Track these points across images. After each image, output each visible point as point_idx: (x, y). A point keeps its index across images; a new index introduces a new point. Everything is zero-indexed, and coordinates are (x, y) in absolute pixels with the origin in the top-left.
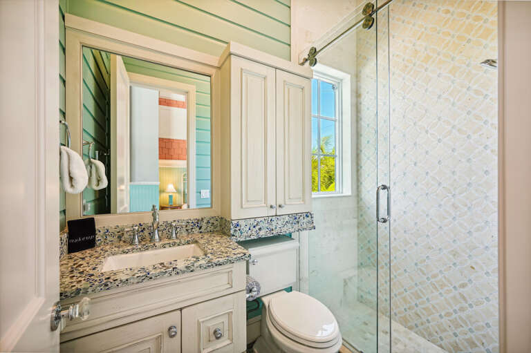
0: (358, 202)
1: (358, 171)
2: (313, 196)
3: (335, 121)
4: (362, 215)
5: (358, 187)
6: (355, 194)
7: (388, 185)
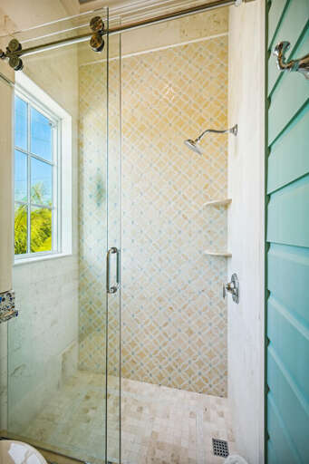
0: (79, 262)
1: (79, 227)
2: (16, 262)
3: (52, 165)
4: (83, 275)
5: (79, 245)
6: (76, 253)
7: (118, 248)
